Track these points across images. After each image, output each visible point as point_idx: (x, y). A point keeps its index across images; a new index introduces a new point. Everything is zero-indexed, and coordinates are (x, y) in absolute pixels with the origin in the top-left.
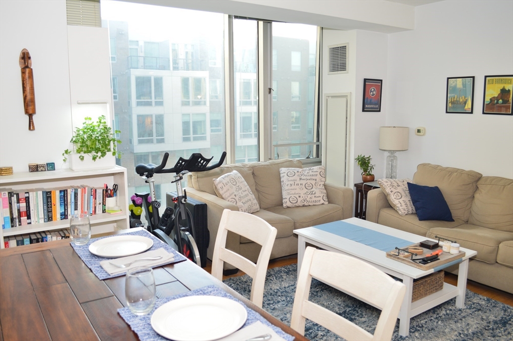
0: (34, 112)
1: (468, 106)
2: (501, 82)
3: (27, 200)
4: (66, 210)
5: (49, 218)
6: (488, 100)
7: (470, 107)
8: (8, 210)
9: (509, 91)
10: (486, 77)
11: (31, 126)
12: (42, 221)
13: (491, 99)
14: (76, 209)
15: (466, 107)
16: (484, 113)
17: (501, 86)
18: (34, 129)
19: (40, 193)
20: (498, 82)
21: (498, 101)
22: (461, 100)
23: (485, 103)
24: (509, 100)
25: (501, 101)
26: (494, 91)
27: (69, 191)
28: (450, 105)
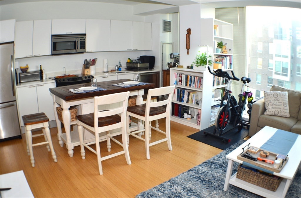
0: (189, 49)
3: (181, 77)
4: (191, 83)
5: (187, 85)
8: (176, 78)
11: (188, 53)
12: (184, 85)
14: (194, 84)
18: (189, 54)
19: (185, 75)
27: (193, 77)
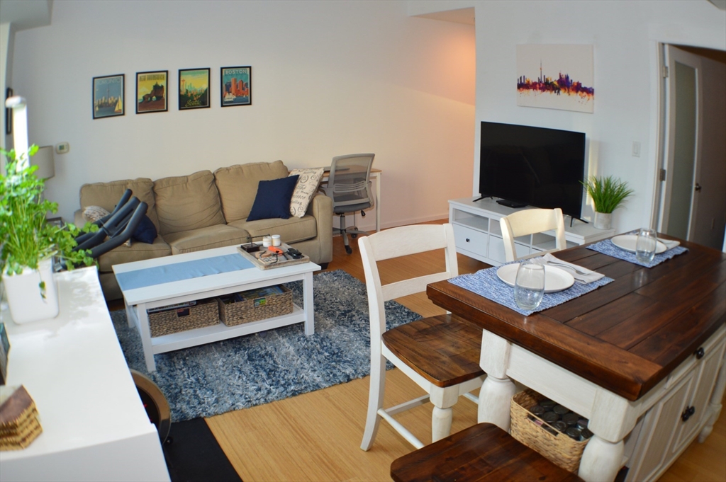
1: (119, 107)
2: (154, 78)
6: (140, 97)
7: (121, 107)
9: (162, 86)
10: (137, 74)
13: (144, 97)
15: (117, 109)
16: (137, 113)
17: (153, 83)
20: (149, 78)
21: (151, 98)
22: (110, 102)
23: (139, 102)
24: (162, 97)
25: (154, 98)
26: (146, 89)
28: (97, 109)
